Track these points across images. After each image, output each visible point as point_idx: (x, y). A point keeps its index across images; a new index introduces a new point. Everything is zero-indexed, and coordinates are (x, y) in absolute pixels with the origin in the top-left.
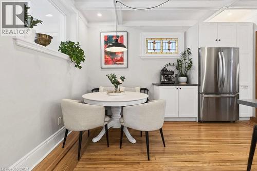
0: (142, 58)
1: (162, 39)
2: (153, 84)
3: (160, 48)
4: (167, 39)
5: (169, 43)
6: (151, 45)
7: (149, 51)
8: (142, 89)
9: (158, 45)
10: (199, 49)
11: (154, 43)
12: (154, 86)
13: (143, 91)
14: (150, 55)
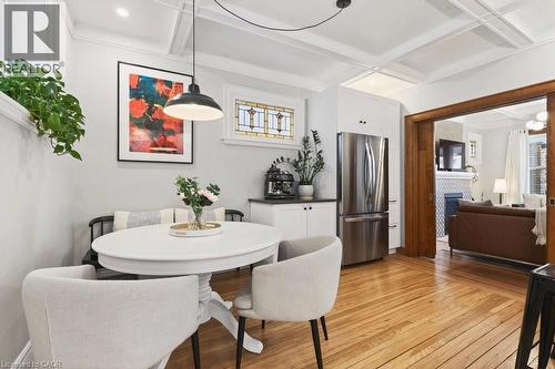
0: (226, 142)
1: (265, 107)
2: (250, 200)
3: (262, 124)
4: (275, 108)
5: (280, 117)
6: (244, 117)
7: (241, 128)
8: (227, 212)
9: (259, 118)
10: (339, 134)
11: (252, 112)
12: (253, 205)
13: (229, 217)
14: (244, 137)
